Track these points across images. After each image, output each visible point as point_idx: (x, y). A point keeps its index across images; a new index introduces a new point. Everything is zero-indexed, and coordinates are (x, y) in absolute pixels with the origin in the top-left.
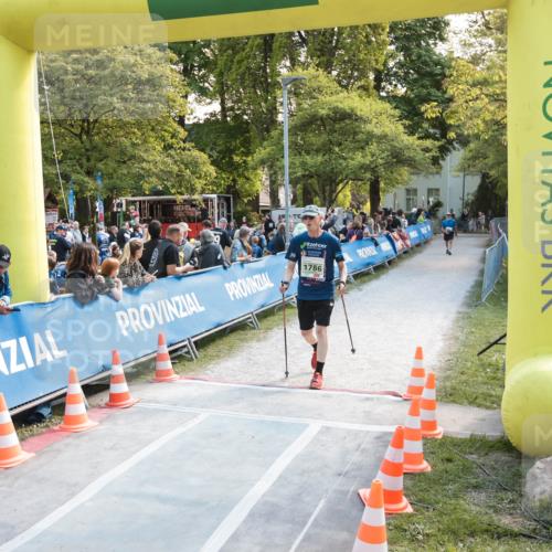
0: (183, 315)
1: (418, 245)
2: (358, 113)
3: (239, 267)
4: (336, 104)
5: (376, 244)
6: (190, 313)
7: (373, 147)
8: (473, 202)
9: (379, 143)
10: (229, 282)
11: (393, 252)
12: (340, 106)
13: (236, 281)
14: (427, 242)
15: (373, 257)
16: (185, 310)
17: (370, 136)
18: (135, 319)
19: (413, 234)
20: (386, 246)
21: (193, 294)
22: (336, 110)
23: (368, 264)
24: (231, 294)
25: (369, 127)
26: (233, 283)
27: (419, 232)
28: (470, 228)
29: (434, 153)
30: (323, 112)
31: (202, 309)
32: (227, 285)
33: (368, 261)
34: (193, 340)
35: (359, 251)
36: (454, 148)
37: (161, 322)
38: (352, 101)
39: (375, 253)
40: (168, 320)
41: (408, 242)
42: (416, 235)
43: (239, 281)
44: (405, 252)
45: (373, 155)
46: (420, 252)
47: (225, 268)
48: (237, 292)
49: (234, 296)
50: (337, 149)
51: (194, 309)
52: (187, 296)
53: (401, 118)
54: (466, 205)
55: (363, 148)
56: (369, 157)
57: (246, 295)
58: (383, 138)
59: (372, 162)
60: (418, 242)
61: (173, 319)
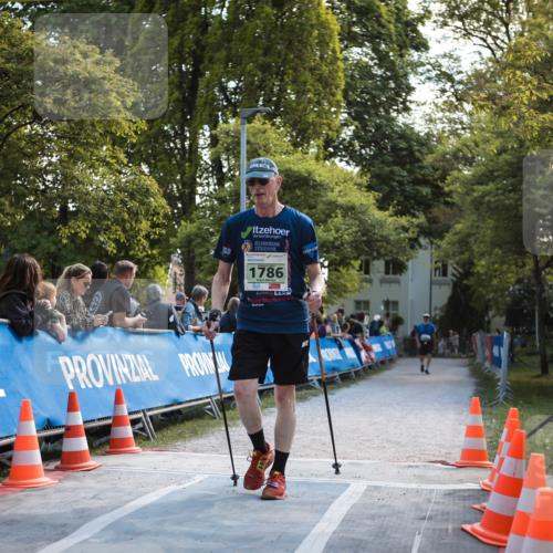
0: (136, 379)
1: (383, 363)
2: (317, 178)
3: (192, 337)
4: (287, 166)
5: (341, 347)
6: (144, 380)
7: (338, 220)
8: (441, 318)
9: (344, 217)
10: (183, 353)
11: (358, 362)
12: (295, 168)
13: (191, 354)
14: (392, 361)
15: (337, 361)
16: (137, 374)
17: (333, 206)
18: (81, 371)
19: (376, 348)
20: (349, 352)
21: (144, 356)
23: (334, 369)
24: (186, 368)
25: (331, 196)
26: (187, 355)
27: (383, 346)
28: (441, 351)
29: (410, 235)
31: (156, 378)
32: (181, 356)
33: (333, 365)
34: (149, 414)
35: (322, 351)
36: (421, 246)
37: (111, 383)
38: (307, 161)
39: (340, 358)
40: (119, 382)
41: (373, 355)
42: (380, 349)
43: (194, 354)
44: (370, 367)
45: (337, 232)
46: (388, 369)
47: (178, 334)
48: (193, 368)
49: (190, 370)
51: (146, 375)
52: (139, 357)
53: (370, 188)
55: (325, 222)
56: (333, 232)
57: (203, 374)
58: (350, 210)
59: (336, 239)
60: (381, 358)
61: (125, 382)
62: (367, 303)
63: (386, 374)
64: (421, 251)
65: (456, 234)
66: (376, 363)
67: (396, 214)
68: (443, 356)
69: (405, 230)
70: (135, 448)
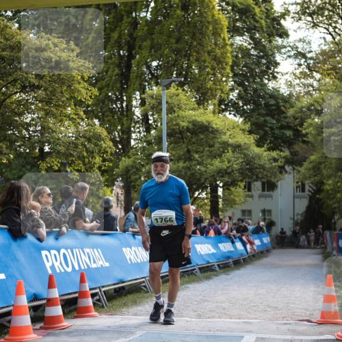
0: (94, 266)
1: (262, 252)
2: (214, 126)
3: (131, 237)
4: (194, 118)
5: (233, 242)
6: (99, 266)
7: (229, 154)
8: (301, 221)
9: (233, 152)
10: (126, 247)
11: (245, 252)
12: (199, 119)
13: (131, 248)
14: (268, 251)
15: (230, 252)
16: (95, 262)
17: (225, 145)
18: (56, 261)
19: (257, 242)
20: (239, 245)
21: (99, 250)
22: (194, 123)
23: (228, 258)
24: (128, 258)
25: (224, 138)
26: (128, 249)
27: (262, 241)
29: (279, 163)
30: (184, 124)
31: (107, 264)
32: (124, 249)
33: (228, 254)
34: (103, 289)
35: (220, 245)
37: (77, 268)
38: (207, 115)
39: (232, 249)
40: (83, 268)
41: (255, 248)
42: (260, 243)
43: (133, 248)
44: (253, 256)
45: (229, 162)
46: (266, 257)
48: (132, 257)
49: (130, 259)
50: (196, 156)
51: (101, 263)
52: (95, 250)
53: (250, 132)
54: (296, 224)
55: (220, 156)
56: (226, 163)
57: (139, 261)
58: (237, 147)
59: (228, 167)
60: (261, 249)
61: (86, 267)
62: (250, 212)
63: (265, 260)
64: (286, 175)
65: (311, 162)
66: (258, 253)
67: (269, 149)
68: (303, 247)
69: (275, 160)
70: (94, 313)
